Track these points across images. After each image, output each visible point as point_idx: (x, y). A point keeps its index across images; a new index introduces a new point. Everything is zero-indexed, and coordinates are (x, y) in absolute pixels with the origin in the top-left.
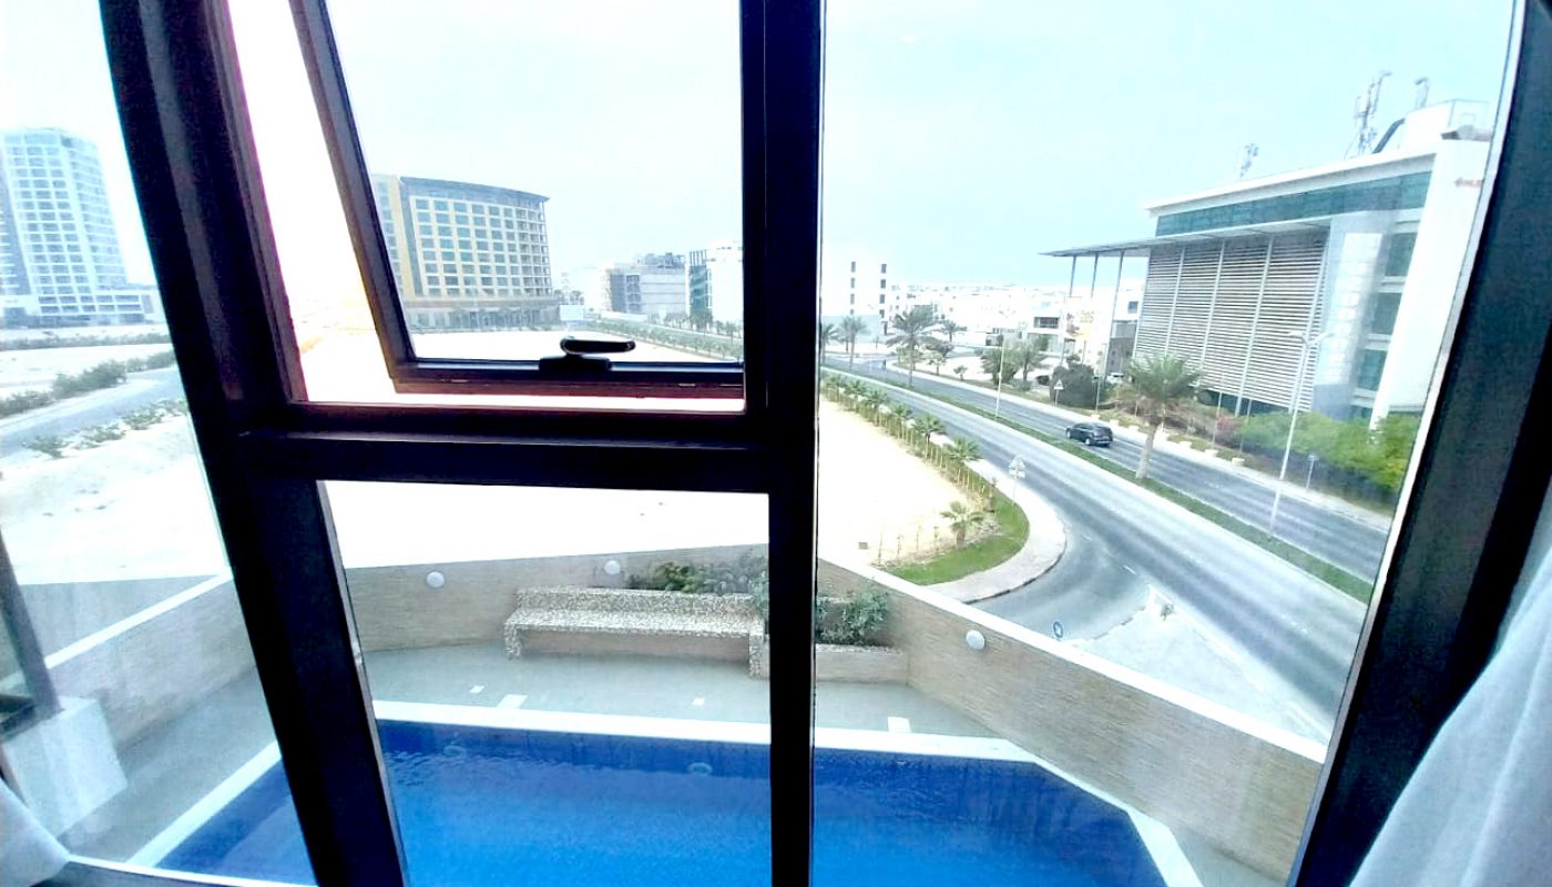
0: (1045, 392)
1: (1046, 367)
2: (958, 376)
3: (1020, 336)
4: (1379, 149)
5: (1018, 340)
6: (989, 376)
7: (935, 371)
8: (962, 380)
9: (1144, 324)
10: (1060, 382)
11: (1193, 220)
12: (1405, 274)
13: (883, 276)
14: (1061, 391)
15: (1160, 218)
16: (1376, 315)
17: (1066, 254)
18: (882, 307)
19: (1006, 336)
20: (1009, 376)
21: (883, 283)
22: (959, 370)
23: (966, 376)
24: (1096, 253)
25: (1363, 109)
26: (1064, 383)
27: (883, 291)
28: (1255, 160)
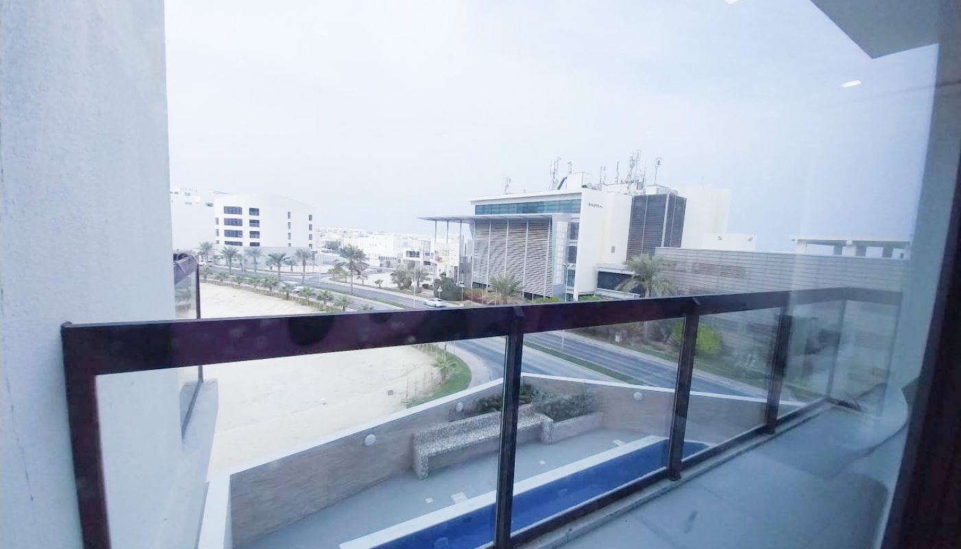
0: (431, 293)
1: (429, 279)
2: (378, 285)
3: (399, 261)
4: (559, 188)
5: (399, 264)
6: (396, 285)
7: (361, 283)
8: (380, 288)
9: (476, 257)
10: (440, 287)
11: (484, 209)
12: (577, 239)
13: (310, 223)
14: (441, 292)
15: (476, 206)
16: (569, 255)
17: (432, 219)
18: (310, 242)
19: (392, 261)
20: (408, 285)
21: (310, 226)
22: (377, 282)
23: (383, 285)
24: (448, 220)
25: (553, 171)
26: (442, 288)
27: (311, 232)
28: (510, 185)
